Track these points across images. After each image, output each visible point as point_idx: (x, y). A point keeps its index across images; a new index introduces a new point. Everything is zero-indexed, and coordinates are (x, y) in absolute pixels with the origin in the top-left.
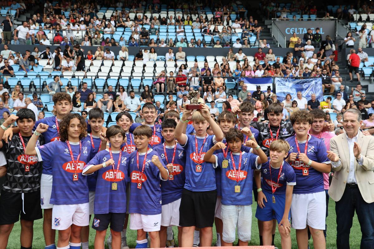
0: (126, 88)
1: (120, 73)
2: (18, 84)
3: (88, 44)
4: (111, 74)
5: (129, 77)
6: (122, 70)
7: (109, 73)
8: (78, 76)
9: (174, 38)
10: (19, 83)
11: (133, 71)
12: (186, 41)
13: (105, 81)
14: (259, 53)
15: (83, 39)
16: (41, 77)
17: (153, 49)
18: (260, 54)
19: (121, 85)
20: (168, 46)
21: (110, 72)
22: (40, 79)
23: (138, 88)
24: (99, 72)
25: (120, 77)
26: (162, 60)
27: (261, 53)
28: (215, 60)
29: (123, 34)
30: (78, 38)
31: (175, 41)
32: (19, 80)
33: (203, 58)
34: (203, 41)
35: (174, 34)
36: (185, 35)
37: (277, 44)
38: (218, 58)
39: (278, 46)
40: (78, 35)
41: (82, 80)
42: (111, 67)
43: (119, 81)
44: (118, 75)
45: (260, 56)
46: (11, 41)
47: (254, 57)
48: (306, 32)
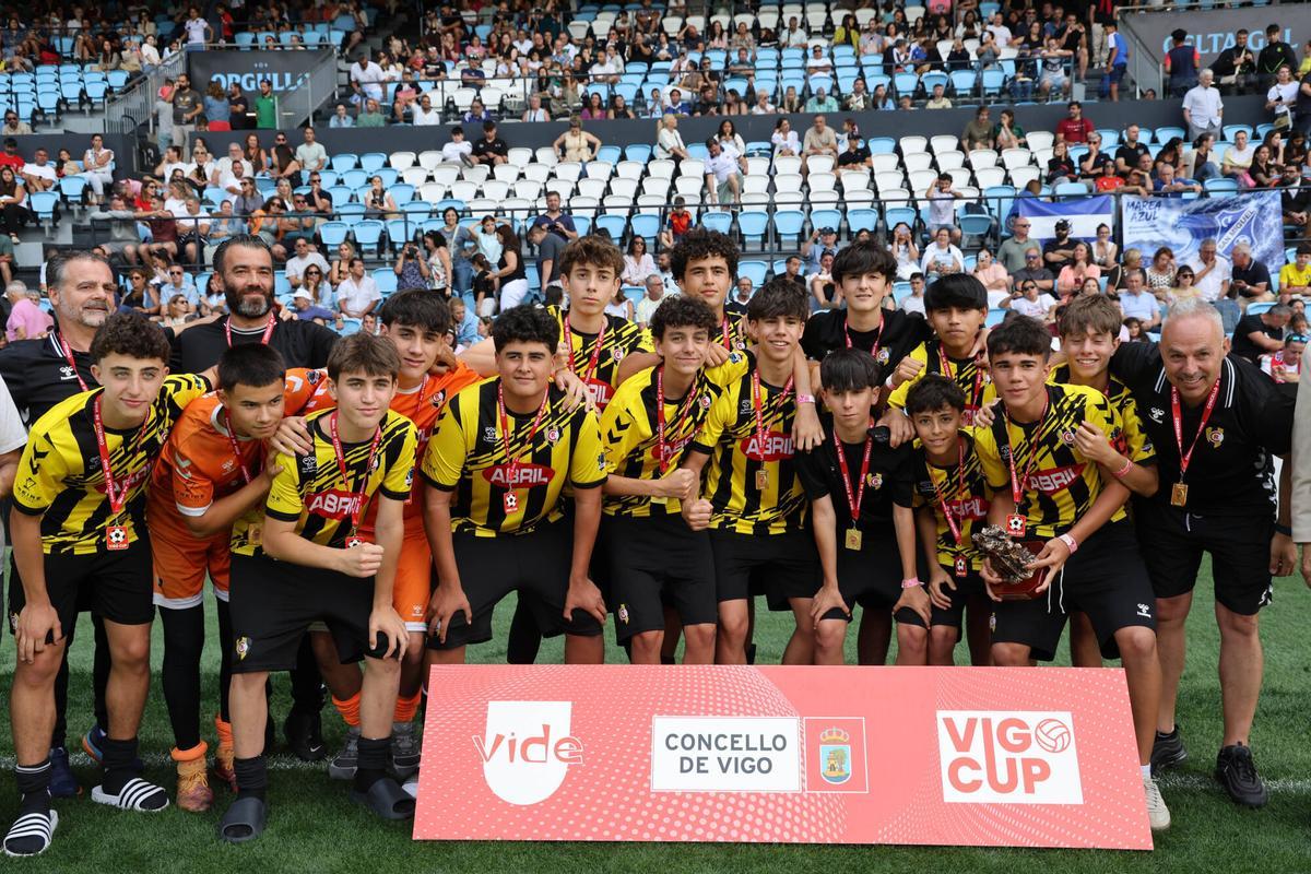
0: (653, 241)
1: (635, 199)
2: (347, 239)
3: (541, 115)
5: (660, 207)
6: (640, 190)
7: (601, 200)
8: (512, 211)
9: (799, 86)
10: (351, 240)
12: (835, 93)
13: (591, 222)
14: (1070, 119)
15: (527, 106)
16: (410, 217)
17: (728, 124)
18: (1076, 123)
19: (636, 233)
20: (781, 111)
21: (604, 196)
22: (406, 222)
24: (572, 196)
25: (634, 209)
26: (761, 155)
27: (1078, 118)
28: (929, 149)
29: (646, 80)
30: (512, 99)
31: (802, 96)
32: (349, 228)
33: (889, 144)
34: (892, 92)
35: (801, 73)
36: (835, 77)
37: (1131, 89)
38: (937, 142)
39: (1138, 97)
40: (511, 91)
41: (523, 223)
42: (608, 182)
43: (632, 221)
44: (630, 203)
45: (1076, 128)
46: (329, 119)
47: (1055, 133)
48: (1234, 44)
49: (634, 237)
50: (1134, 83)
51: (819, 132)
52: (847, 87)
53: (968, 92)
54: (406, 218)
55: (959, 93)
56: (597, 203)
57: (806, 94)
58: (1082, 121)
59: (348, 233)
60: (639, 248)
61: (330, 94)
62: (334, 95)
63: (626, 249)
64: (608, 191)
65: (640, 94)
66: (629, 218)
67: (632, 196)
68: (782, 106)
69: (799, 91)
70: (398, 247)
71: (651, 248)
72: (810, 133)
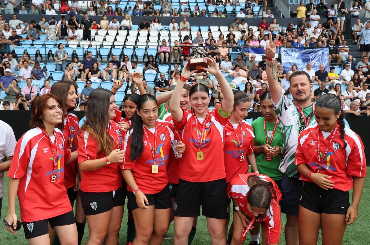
0: (131, 57)
1: (125, 43)
2: (24, 53)
3: (93, 13)
4: (115, 44)
5: (133, 46)
6: (126, 40)
7: (113, 43)
8: (83, 45)
9: (178, 8)
10: (25, 52)
11: (137, 41)
12: (189, 11)
13: (110, 50)
14: (263, 23)
15: (89, 9)
16: (47, 46)
18: (264, 24)
19: (125, 54)
21: (114, 41)
22: (46, 48)
23: (142, 57)
24: (103, 41)
25: (124, 46)
26: (166, 30)
27: (265, 23)
28: (219, 30)
29: (128, 4)
30: (83, 8)
31: (179, 11)
32: (25, 49)
33: (207, 28)
34: (207, 11)
35: (178, 4)
36: (189, 6)
37: (280, 14)
38: (222, 28)
39: (282, 17)
40: (83, 5)
41: (87, 49)
42: (116, 37)
43: (124, 50)
44: (123, 44)
45: (264, 26)
46: (19, 11)
47: (258, 27)
48: (309, 3)
49: (124, 55)
50: (280, 12)
51: (184, 23)
52: (193, 9)
53: (231, 13)
54: (45, 46)
55: (228, 13)
56: (112, 44)
57: (180, 10)
58: (266, 23)
59: (25, 51)
60: (126, 59)
61: (20, 2)
62: (21, 3)
63: (122, 60)
64: (115, 40)
65: (126, 8)
66: (123, 49)
67: (124, 42)
68: (172, 14)
69: (178, 10)
70: (43, 56)
71: (130, 60)
72: (181, 23)
